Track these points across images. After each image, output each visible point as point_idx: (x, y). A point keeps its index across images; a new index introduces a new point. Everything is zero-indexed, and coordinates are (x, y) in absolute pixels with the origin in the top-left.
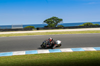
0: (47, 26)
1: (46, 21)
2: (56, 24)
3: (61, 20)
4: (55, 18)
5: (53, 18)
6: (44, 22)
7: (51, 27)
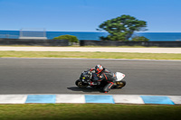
0: (107, 38)
1: (105, 24)
2: (130, 34)
3: (143, 24)
4: (128, 17)
5: (123, 19)
6: (101, 26)
7: (117, 39)
